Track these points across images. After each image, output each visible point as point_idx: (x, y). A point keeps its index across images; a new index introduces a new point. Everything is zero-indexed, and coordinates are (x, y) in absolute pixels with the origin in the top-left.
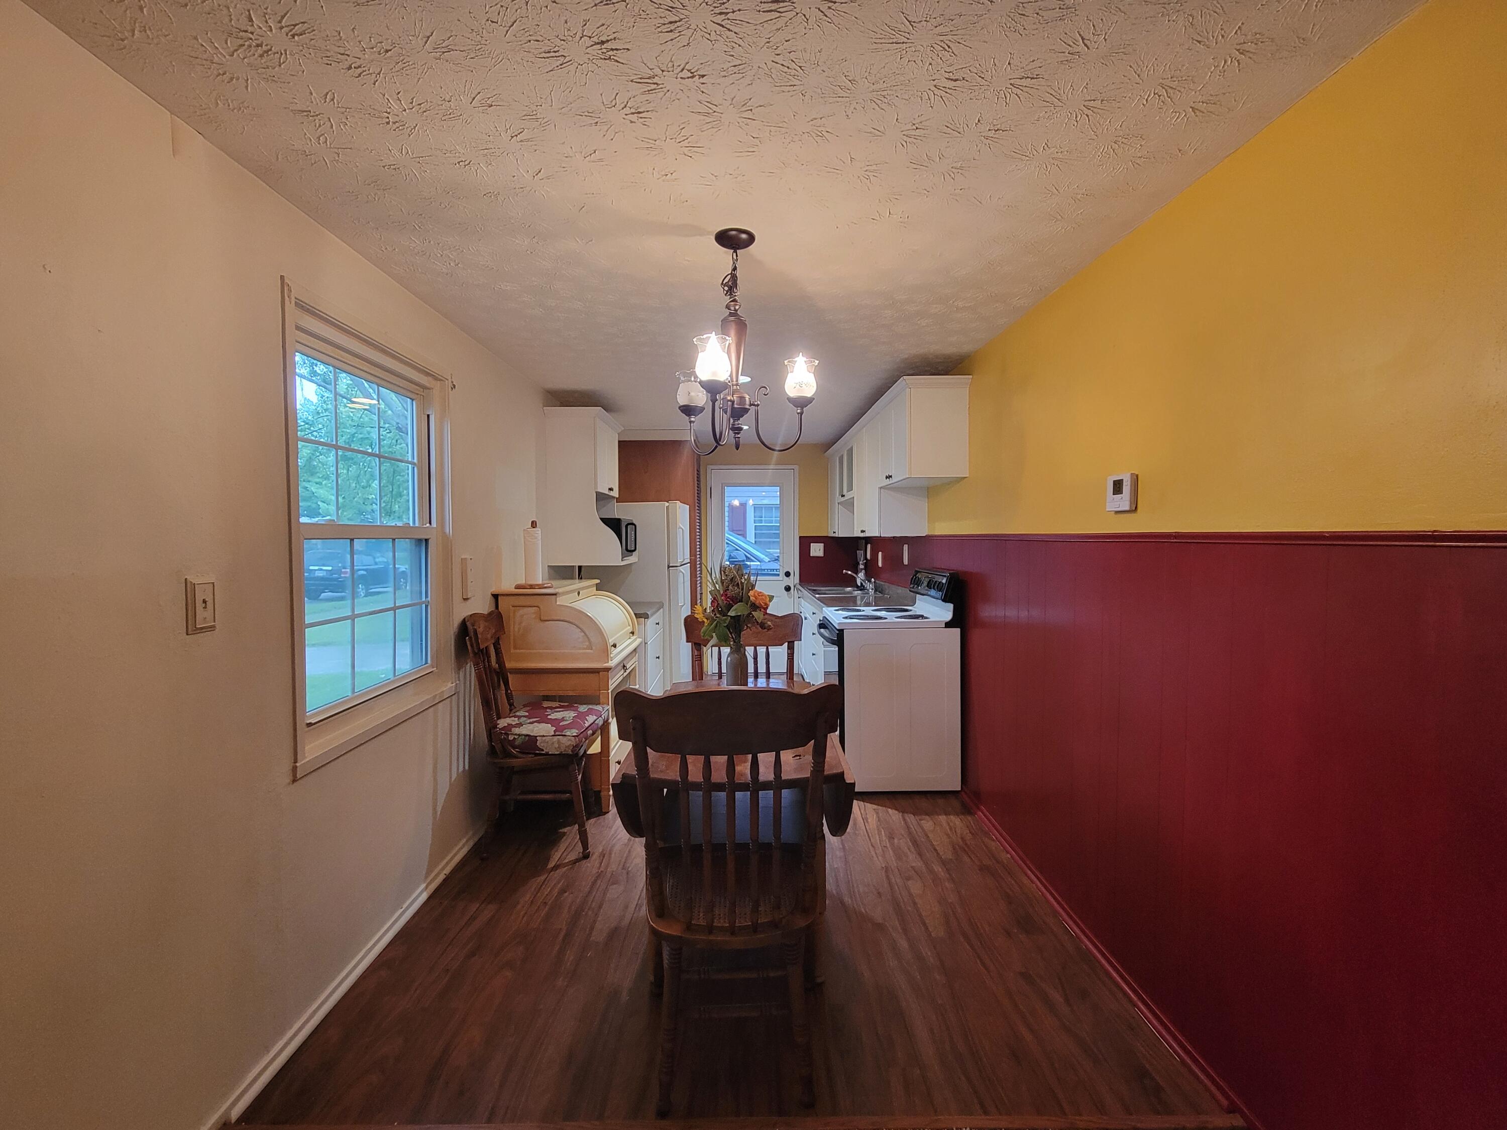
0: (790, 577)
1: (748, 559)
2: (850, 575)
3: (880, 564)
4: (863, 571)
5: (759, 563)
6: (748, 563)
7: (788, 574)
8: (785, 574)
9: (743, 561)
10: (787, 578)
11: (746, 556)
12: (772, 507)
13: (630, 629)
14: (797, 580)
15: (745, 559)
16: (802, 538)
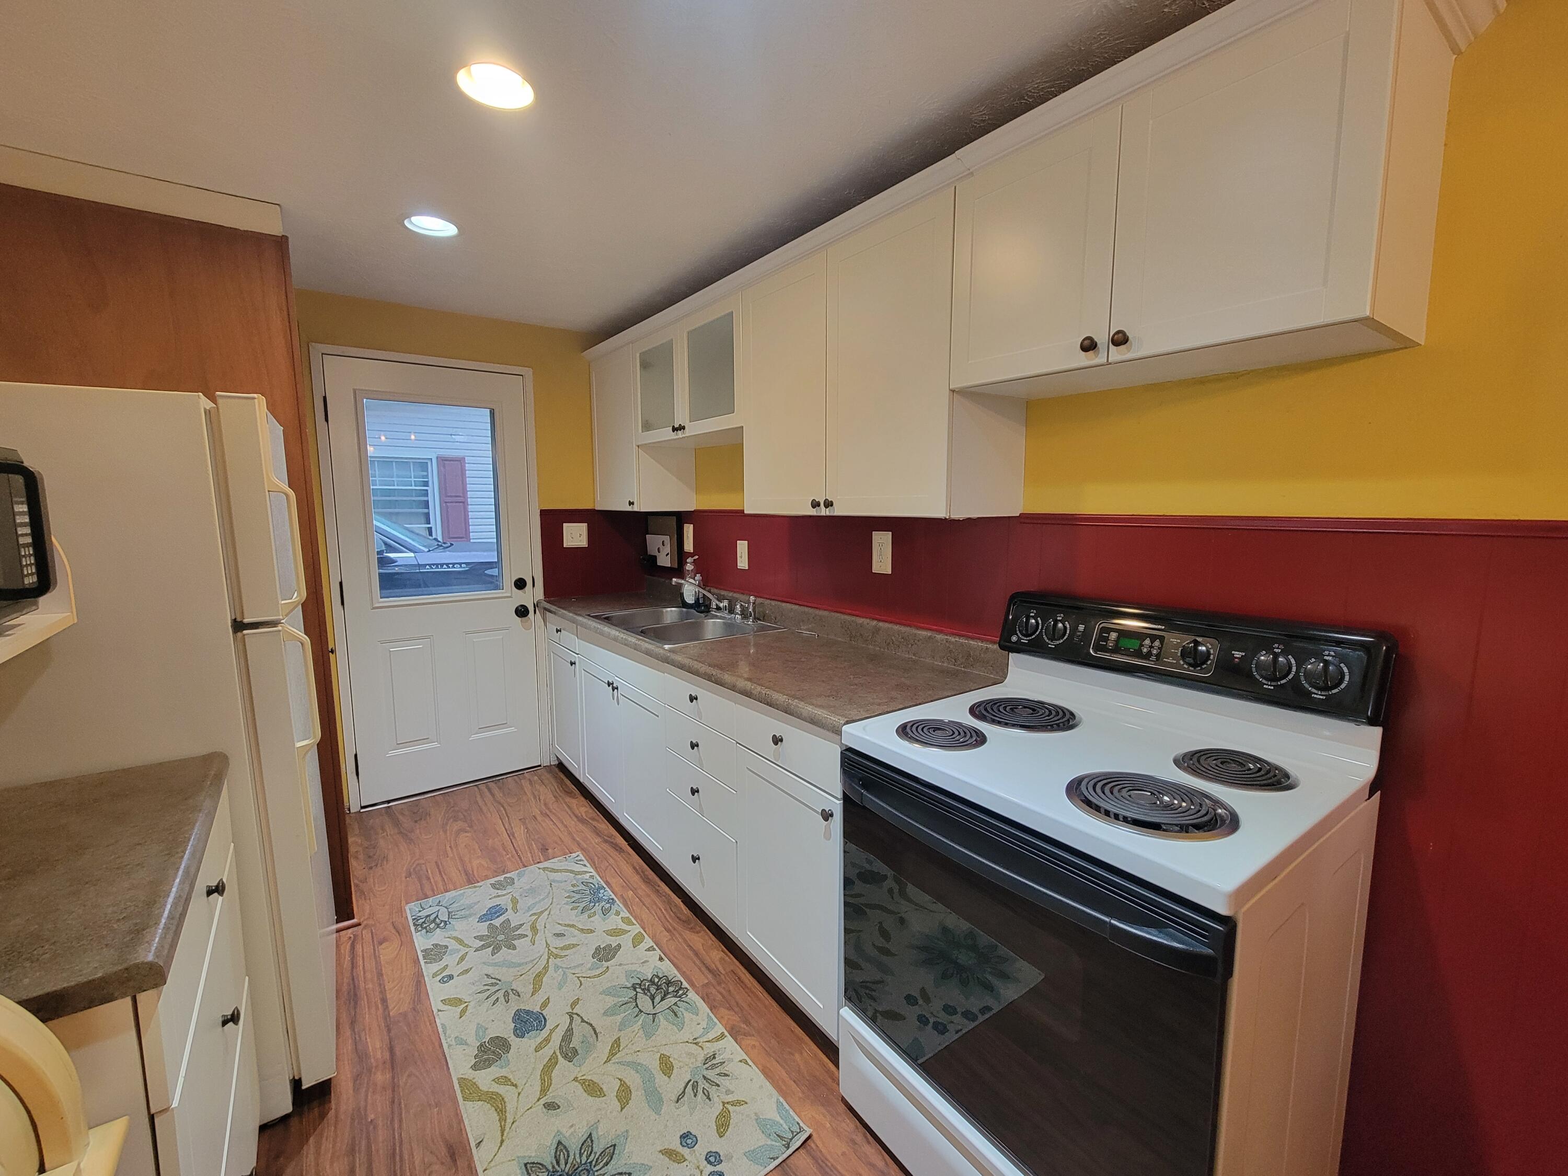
0: (527, 588)
5: (412, 555)
6: (392, 555)
7: (520, 584)
8: (515, 584)
10: (516, 591)
12: (392, 462)
14: (546, 596)
15: (384, 548)
16: (544, 514)
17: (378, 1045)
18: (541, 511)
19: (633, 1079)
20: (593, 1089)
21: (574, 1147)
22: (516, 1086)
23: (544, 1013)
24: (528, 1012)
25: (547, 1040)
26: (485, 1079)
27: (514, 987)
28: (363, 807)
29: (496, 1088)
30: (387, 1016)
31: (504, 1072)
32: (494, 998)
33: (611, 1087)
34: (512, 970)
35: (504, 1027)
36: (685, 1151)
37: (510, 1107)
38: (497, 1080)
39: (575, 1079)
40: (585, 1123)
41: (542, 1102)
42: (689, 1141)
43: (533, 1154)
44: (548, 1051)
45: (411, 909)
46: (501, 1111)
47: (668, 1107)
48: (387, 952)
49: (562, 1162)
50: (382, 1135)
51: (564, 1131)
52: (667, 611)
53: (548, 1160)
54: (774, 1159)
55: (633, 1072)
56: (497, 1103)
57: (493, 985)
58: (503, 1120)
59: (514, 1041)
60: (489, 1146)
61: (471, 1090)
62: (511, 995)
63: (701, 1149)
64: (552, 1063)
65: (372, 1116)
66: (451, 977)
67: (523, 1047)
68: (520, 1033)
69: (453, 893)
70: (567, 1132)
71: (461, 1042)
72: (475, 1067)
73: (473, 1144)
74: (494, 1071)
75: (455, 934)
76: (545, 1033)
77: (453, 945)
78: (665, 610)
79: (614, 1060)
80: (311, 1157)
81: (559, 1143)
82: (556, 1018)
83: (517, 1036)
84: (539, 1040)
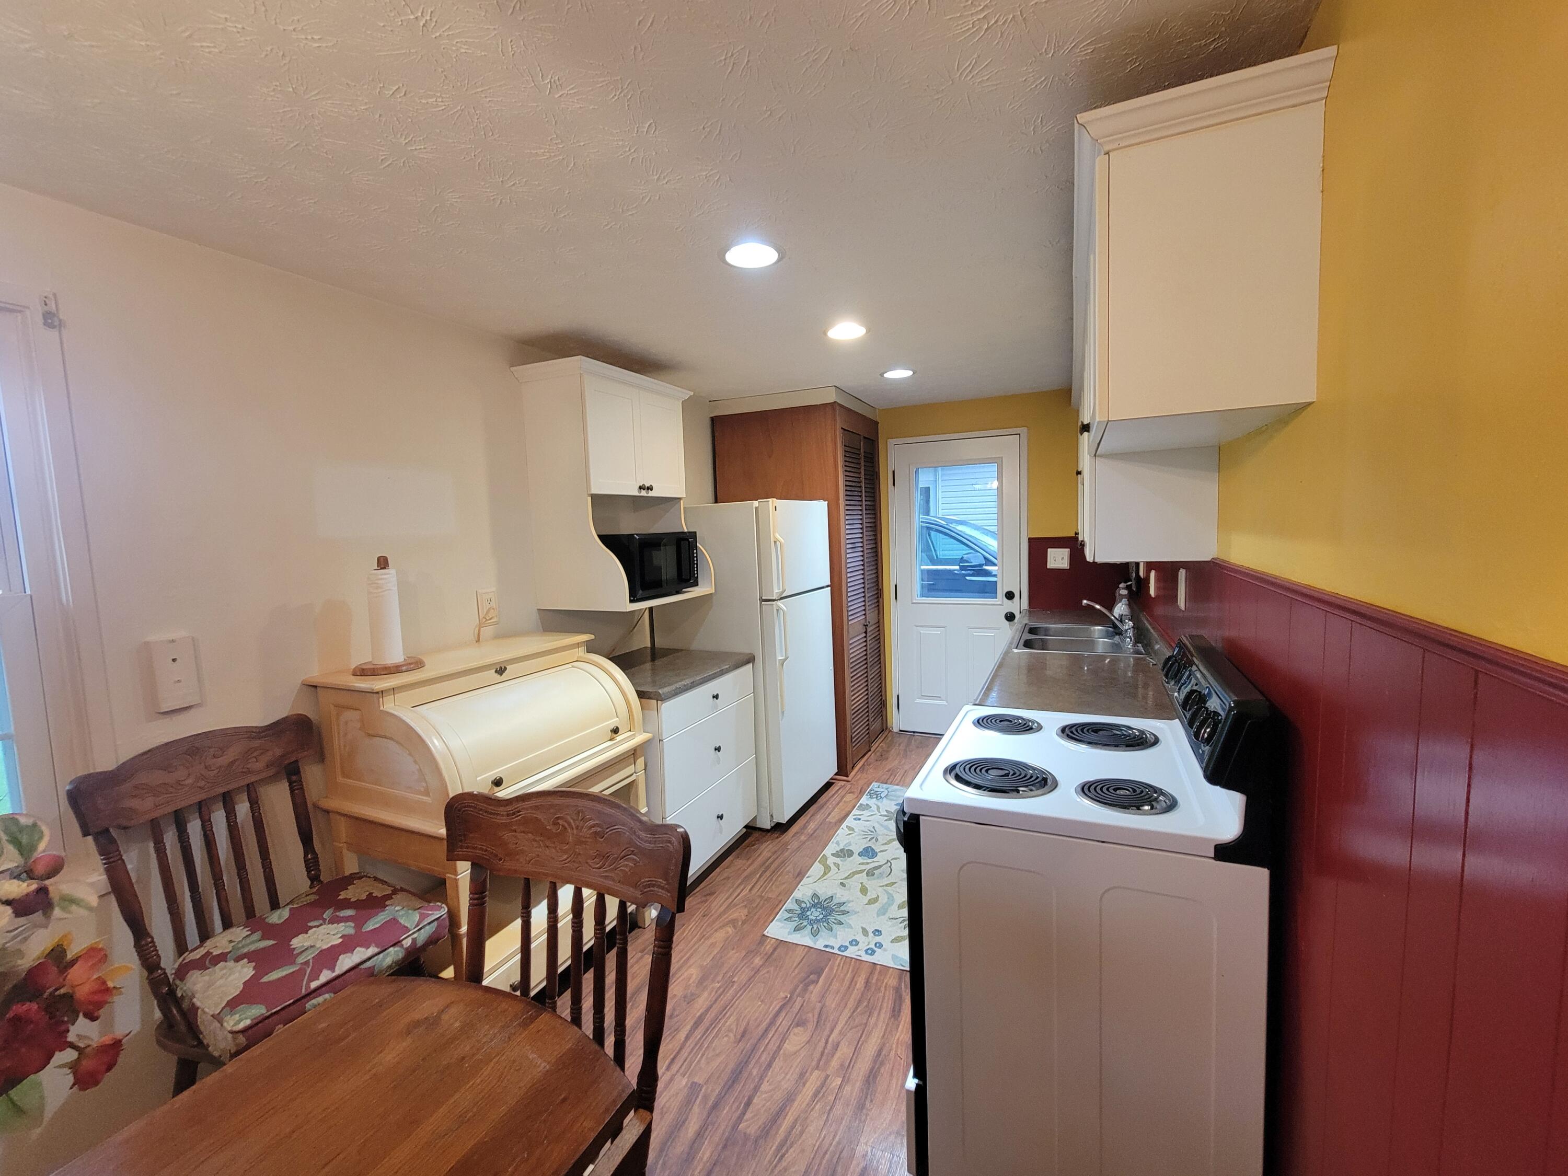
0: (1014, 599)
1: (989, 562)
2: (1099, 610)
3: (1152, 592)
4: (1125, 601)
7: (1010, 596)
8: (1006, 595)
9: (981, 565)
10: (1009, 602)
11: (985, 558)
13: (613, 722)
14: (1025, 604)
16: (1031, 541)
17: (813, 827)
18: (1029, 539)
19: (883, 899)
20: (864, 890)
21: (835, 901)
22: (839, 870)
23: (879, 854)
24: (873, 849)
25: (868, 863)
26: (831, 860)
27: (879, 838)
28: (901, 731)
29: (832, 866)
30: (825, 820)
31: (840, 863)
32: (866, 836)
33: (871, 895)
34: (885, 831)
35: (857, 849)
36: (871, 935)
37: (829, 874)
38: (835, 864)
39: (861, 883)
40: (848, 898)
41: (842, 881)
42: (877, 933)
43: (820, 892)
44: (863, 867)
45: (875, 785)
46: (825, 874)
47: (884, 918)
48: (849, 797)
49: (826, 902)
50: (787, 854)
51: (838, 894)
52: (1095, 629)
53: (822, 898)
54: (902, 966)
55: (887, 897)
56: (827, 869)
57: (872, 832)
58: (823, 876)
59: (856, 855)
60: (810, 880)
61: (824, 861)
62: (874, 840)
63: (878, 939)
64: (862, 871)
65: (789, 847)
66: (859, 819)
67: (856, 859)
68: (860, 854)
69: (896, 787)
70: (838, 895)
71: (838, 843)
72: (833, 854)
73: (807, 876)
74: (838, 860)
75: (879, 804)
76: (869, 861)
77: (874, 808)
78: (1092, 628)
79: (885, 888)
80: (764, 846)
81: (832, 897)
82: (880, 859)
83: (859, 854)
84: (865, 861)
